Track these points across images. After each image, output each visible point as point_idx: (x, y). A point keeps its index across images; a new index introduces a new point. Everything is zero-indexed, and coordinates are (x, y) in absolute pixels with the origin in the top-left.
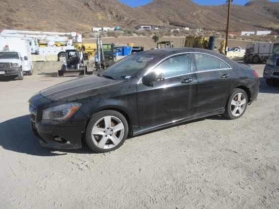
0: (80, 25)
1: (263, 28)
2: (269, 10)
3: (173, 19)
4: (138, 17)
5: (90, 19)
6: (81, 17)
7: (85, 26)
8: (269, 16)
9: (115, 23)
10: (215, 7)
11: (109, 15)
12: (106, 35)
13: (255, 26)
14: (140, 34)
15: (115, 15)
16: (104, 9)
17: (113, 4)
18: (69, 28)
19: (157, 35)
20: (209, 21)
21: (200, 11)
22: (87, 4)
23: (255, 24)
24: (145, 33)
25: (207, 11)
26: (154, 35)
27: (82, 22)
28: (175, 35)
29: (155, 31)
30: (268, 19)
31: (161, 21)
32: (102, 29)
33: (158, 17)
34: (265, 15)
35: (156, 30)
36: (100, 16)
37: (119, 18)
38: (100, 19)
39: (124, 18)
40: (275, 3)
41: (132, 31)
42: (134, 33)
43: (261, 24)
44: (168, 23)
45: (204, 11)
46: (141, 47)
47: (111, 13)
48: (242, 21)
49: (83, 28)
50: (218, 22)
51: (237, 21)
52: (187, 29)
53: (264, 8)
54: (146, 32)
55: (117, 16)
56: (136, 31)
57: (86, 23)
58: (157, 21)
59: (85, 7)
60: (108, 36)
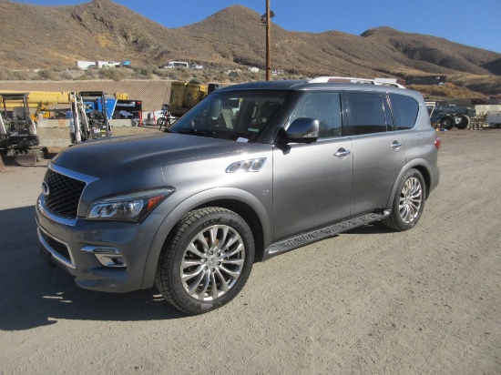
0: (57, 54)
1: (388, 72)
2: (397, 45)
3: (240, 52)
4: (175, 46)
5: (82, 45)
6: (63, 40)
7: (67, 58)
8: (399, 55)
9: (132, 55)
10: (312, 35)
11: (121, 39)
12: (97, 76)
13: (377, 70)
14: (167, 76)
15: (131, 39)
16: (112, 27)
17: (130, 19)
18: (28, 59)
19: (198, 79)
20: (301, 58)
21: (286, 41)
22: (78, 17)
23: (376, 66)
24: (176, 76)
25: (299, 42)
26: (192, 78)
27: (62, 49)
28: (232, 81)
29: (195, 72)
30: (395, 59)
31: (218, 55)
32: (97, 64)
33: (215, 47)
34: (391, 52)
35: (197, 70)
36: (103, 40)
37: (139, 45)
38: (103, 46)
39: (148, 46)
40: (407, 34)
41: (151, 70)
42: (154, 73)
43: (385, 66)
44: (232, 58)
45: (294, 41)
46: (136, 102)
47: (125, 36)
48: (356, 61)
49: (59, 62)
50: (317, 62)
51: (348, 60)
52: (255, 70)
53: (391, 41)
54: (176, 72)
55: (135, 42)
56: (159, 70)
57: (73, 52)
58: (210, 55)
59: (74, 23)
60: (100, 78)
